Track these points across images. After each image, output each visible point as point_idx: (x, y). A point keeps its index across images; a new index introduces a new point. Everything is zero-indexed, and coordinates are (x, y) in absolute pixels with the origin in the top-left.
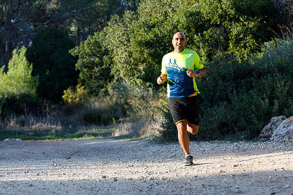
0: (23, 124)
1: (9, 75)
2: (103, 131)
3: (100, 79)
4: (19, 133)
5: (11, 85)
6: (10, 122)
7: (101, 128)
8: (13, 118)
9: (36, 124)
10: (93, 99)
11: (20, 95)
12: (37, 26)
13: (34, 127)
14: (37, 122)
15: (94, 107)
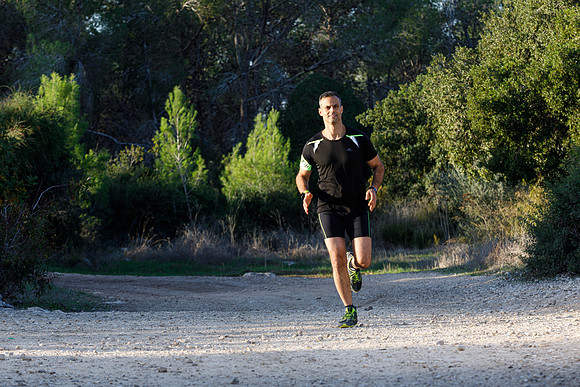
0: (275, 246)
1: (249, 160)
2: (418, 258)
3: (411, 167)
4: (270, 263)
5: (253, 177)
6: (252, 242)
7: (414, 254)
8: (257, 236)
9: (299, 245)
10: (398, 202)
11: (269, 195)
12: (296, 72)
13: (295, 252)
14: (302, 242)
15: (401, 216)
